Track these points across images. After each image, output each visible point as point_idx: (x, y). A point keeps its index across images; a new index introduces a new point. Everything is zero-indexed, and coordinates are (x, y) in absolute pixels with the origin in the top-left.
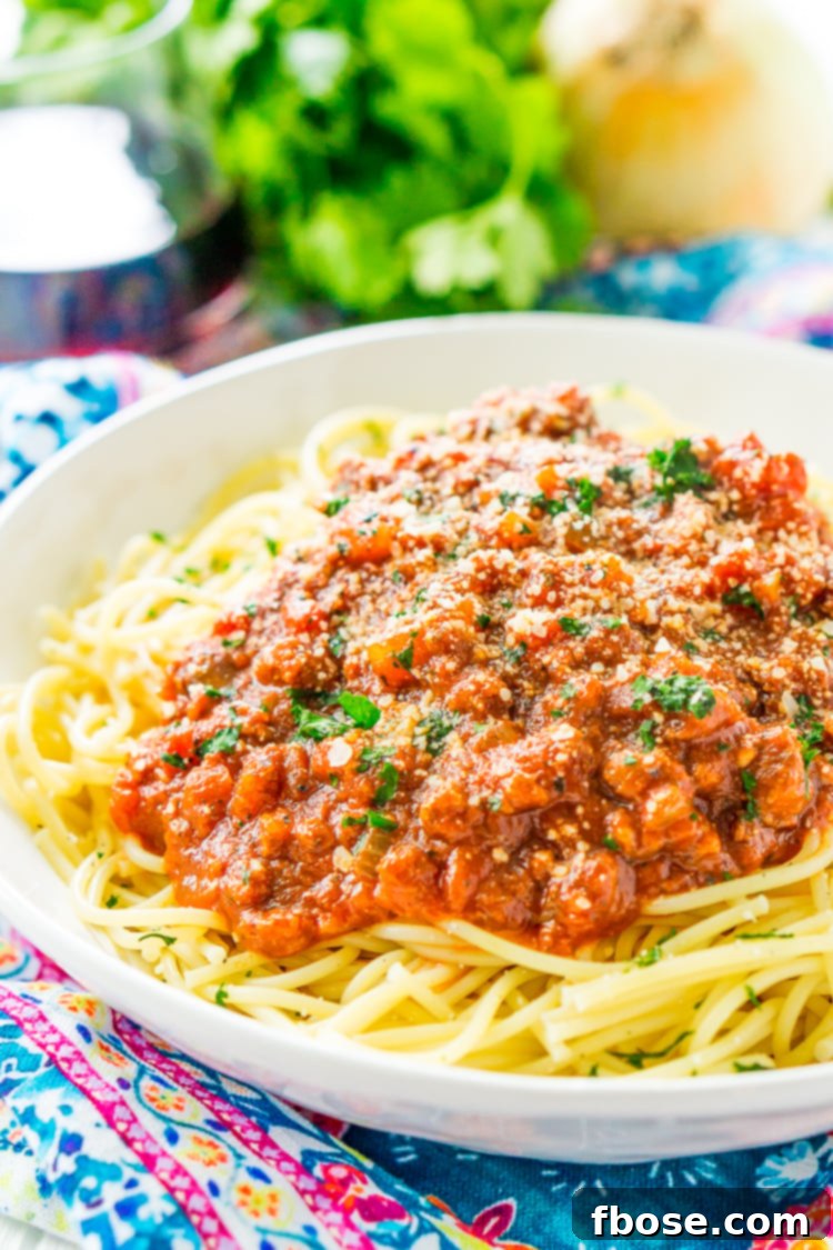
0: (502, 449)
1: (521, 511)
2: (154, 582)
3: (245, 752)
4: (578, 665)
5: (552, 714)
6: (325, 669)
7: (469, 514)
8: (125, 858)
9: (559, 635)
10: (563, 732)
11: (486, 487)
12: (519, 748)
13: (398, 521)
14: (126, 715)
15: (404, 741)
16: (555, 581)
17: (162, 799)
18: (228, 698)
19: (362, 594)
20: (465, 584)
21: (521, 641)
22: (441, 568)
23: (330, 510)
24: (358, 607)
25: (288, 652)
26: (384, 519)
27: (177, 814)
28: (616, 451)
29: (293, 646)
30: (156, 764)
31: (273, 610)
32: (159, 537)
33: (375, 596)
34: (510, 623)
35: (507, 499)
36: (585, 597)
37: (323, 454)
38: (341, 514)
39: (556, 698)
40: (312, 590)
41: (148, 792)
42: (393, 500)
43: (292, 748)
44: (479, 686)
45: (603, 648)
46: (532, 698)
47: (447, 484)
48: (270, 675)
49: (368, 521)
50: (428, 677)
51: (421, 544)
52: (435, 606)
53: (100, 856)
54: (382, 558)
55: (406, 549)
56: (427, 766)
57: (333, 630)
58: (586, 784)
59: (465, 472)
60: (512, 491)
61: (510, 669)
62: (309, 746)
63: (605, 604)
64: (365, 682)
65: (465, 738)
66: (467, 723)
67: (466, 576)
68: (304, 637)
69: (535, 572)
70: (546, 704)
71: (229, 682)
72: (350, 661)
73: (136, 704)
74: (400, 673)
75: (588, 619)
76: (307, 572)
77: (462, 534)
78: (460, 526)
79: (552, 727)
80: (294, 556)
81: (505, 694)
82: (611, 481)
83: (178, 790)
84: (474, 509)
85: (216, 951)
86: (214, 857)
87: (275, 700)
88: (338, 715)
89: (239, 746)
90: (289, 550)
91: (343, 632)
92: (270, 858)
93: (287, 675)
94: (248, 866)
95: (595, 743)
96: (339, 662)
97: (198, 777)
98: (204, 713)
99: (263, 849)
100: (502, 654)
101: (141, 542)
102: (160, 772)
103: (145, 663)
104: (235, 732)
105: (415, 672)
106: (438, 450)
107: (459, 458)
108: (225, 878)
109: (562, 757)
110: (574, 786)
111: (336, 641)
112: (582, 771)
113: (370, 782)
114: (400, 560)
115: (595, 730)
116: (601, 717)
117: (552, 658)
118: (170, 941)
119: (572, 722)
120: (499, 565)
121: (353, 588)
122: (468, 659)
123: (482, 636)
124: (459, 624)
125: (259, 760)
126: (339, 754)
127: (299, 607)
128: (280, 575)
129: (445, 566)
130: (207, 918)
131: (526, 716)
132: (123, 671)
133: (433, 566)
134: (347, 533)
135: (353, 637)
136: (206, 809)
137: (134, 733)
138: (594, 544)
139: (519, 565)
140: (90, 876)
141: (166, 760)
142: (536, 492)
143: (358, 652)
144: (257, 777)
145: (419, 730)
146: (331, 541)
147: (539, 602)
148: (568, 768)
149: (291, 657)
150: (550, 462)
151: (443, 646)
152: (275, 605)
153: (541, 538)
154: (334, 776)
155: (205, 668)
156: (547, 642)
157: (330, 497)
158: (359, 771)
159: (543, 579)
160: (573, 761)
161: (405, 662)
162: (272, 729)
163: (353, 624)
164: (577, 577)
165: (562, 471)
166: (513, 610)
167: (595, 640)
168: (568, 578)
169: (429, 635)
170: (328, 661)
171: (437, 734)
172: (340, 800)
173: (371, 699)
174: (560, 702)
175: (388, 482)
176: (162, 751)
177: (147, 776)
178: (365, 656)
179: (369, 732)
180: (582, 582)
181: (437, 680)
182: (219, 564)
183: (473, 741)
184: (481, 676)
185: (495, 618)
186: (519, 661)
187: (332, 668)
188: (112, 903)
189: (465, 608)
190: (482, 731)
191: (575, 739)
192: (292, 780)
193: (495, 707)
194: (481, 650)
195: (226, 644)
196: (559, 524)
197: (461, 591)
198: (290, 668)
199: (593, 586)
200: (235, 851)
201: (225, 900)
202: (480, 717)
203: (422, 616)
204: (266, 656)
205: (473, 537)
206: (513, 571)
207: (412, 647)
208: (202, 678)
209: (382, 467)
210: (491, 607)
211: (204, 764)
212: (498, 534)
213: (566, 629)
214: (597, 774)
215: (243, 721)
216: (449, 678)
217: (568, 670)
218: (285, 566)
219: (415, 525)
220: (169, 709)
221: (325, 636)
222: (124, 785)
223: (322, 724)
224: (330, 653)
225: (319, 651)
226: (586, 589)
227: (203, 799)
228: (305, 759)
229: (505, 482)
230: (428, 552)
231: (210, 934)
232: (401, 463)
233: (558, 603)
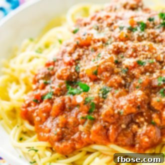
0: (120, 14)
1: (125, 31)
2: (30, 52)
3: (54, 99)
4: (143, 73)
5: (136, 87)
6: (75, 75)
7: (111, 32)
8: (25, 127)
9: (137, 65)
10: (139, 93)
11: (115, 25)
12: (128, 97)
13: (92, 35)
14: (23, 88)
15: (96, 95)
16: (135, 50)
17: (33, 111)
18: (49, 84)
19: (83, 54)
20: (111, 52)
21: (127, 67)
22: (104, 48)
23: (74, 32)
24: (83, 58)
25: (64, 71)
26: (89, 35)
27: (37, 115)
28: (150, 13)
29: (66, 70)
30: (31, 102)
31: (61, 60)
32: (31, 40)
33: (87, 55)
34: (123, 62)
35: (121, 28)
36: (143, 54)
37: (73, 16)
38: (77, 33)
39: (137, 83)
40: (71, 54)
41: (30, 109)
42: (91, 29)
43: (67, 97)
44: (116, 80)
45: (149, 68)
46: (130, 83)
47: (105, 24)
48: (60, 77)
49: (84, 35)
50: (102, 78)
51: (99, 41)
52: (103, 58)
53: (18, 126)
54: (88, 45)
55: (95, 42)
56: (103, 102)
57: (76, 64)
58: (146, 107)
59: (110, 21)
60: (122, 25)
61: (124, 75)
62: (71, 97)
63: (149, 56)
64: (85, 79)
65: (113, 94)
66: (113, 90)
67: (111, 50)
68: (69, 67)
69: (130, 48)
70: (134, 85)
71: (49, 79)
72: (81, 73)
73: (27, 84)
74: (94, 77)
75: (144, 61)
76: (69, 49)
77: (110, 38)
78: (109, 35)
79: (136, 91)
80: (65, 45)
81: (123, 82)
82: (149, 22)
83: (37, 109)
84: (112, 30)
85: (49, 153)
86: (47, 127)
87: (62, 84)
88: (79, 88)
89: (53, 97)
90: (64, 43)
91: (79, 65)
92: (62, 128)
93: (65, 78)
94: (56, 130)
95: (148, 95)
96: (78, 73)
97: (42, 106)
98: (43, 88)
99: (60, 125)
100: (121, 70)
101: (26, 41)
102: (32, 104)
103: (29, 73)
104: (52, 93)
105: (99, 76)
106: (102, 15)
107: (108, 17)
108: (50, 134)
109: (139, 100)
110: (143, 107)
111: (77, 68)
112: (145, 103)
113: (88, 107)
114: (93, 45)
115: (148, 91)
116: (150, 88)
117: (135, 72)
118: (36, 151)
119: (142, 90)
120: (120, 46)
121: (81, 53)
122: (113, 73)
123: (116, 66)
124: (110, 63)
125: (58, 101)
126: (79, 99)
127: (67, 59)
128: (62, 50)
129: (105, 46)
130: (46, 144)
131: (128, 87)
132: (23, 76)
133: (102, 47)
134: (79, 38)
135: (81, 66)
136: (44, 115)
137: (26, 92)
138: (145, 39)
139: (125, 46)
140: (15, 132)
141: (34, 101)
142: (129, 26)
143: (83, 71)
144: (57, 106)
145: (101, 92)
146: (75, 40)
147: (131, 56)
148: (141, 102)
149: (66, 73)
150: (132, 17)
151: (106, 70)
152: (61, 58)
153: (131, 38)
154: (78, 105)
155: (43, 76)
156: (134, 67)
157: (74, 29)
158: (84, 104)
159: (132, 50)
160: (142, 101)
161: (96, 74)
162: (61, 92)
163: (82, 63)
164: (141, 49)
165: (136, 20)
166: (124, 58)
167: (147, 67)
168: (139, 49)
169: (102, 67)
170: (76, 73)
171: (105, 93)
172: (80, 112)
173: (87, 84)
174: (138, 84)
175: (89, 24)
176: (33, 98)
177: (29, 105)
178: (85, 72)
179: (87, 93)
180: (143, 50)
181: (104, 79)
182: (47, 46)
183: (115, 95)
184: (116, 77)
185: (119, 61)
186: (127, 73)
187: (76, 75)
188: (21, 139)
189: (111, 59)
190: (117, 92)
191: (143, 95)
192: (67, 106)
193: (120, 85)
194: (116, 70)
195: (49, 69)
196: (135, 34)
197: (110, 54)
198: (65, 76)
199: (146, 51)
200: (52, 126)
201: (50, 139)
202: (117, 88)
203: (100, 61)
204: (59, 72)
205: (113, 39)
206: (124, 48)
207: (97, 70)
208: (43, 78)
209: (88, 20)
210: (118, 58)
211: (44, 102)
212: (119, 38)
213: (139, 64)
214: (149, 104)
215: (54, 90)
216: (108, 78)
217: (140, 75)
218: (63, 48)
219: (97, 36)
220: (34, 87)
221: (74, 66)
222: (24, 107)
223: (74, 91)
224: (76, 71)
225: (73, 71)
226: (143, 52)
227: (44, 112)
228: (70, 100)
229: (120, 23)
230: (101, 43)
231: (47, 148)
232: (93, 19)
233: (136, 56)
